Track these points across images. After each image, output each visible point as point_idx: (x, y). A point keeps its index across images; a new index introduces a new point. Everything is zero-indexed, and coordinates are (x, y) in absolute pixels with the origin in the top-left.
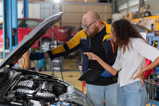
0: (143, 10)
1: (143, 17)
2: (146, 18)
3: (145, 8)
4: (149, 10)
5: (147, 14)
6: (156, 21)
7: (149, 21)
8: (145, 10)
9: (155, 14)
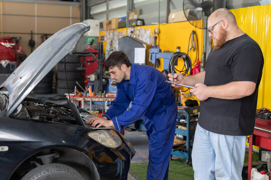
0: (133, 16)
1: (134, 27)
2: (139, 28)
3: (136, 14)
4: (141, 17)
5: (139, 23)
6: (155, 32)
7: (143, 32)
8: (136, 17)
9: (152, 23)
